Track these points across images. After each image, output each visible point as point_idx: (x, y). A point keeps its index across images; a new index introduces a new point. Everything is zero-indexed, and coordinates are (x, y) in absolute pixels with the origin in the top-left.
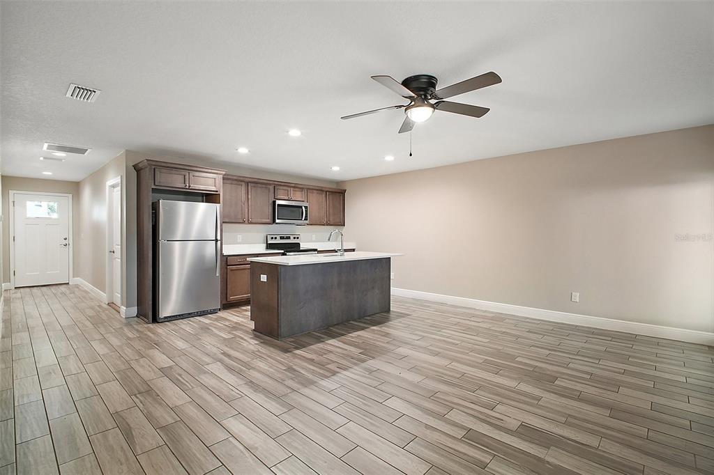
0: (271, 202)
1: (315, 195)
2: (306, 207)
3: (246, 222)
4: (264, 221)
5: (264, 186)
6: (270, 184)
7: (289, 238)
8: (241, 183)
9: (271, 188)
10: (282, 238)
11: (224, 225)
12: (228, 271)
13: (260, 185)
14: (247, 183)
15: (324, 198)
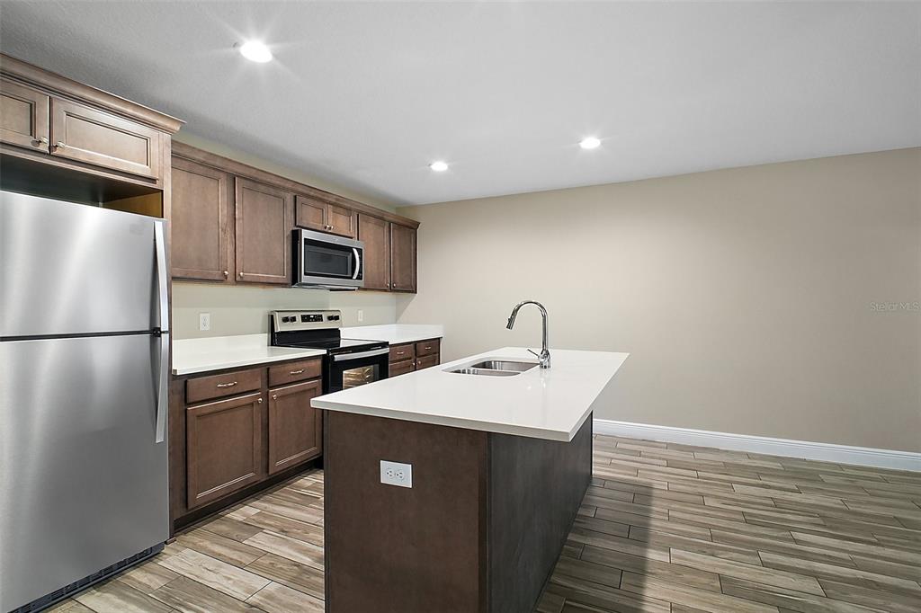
0: (288, 233)
1: (371, 225)
2: (360, 251)
3: (230, 279)
4: (273, 277)
5: (272, 191)
6: (287, 190)
7: (318, 318)
8: (217, 174)
9: (289, 197)
10: (305, 319)
11: (175, 286)
12: (190, 419)
13: (262, 188)
14: (233, 178)
15: (386, 233)
